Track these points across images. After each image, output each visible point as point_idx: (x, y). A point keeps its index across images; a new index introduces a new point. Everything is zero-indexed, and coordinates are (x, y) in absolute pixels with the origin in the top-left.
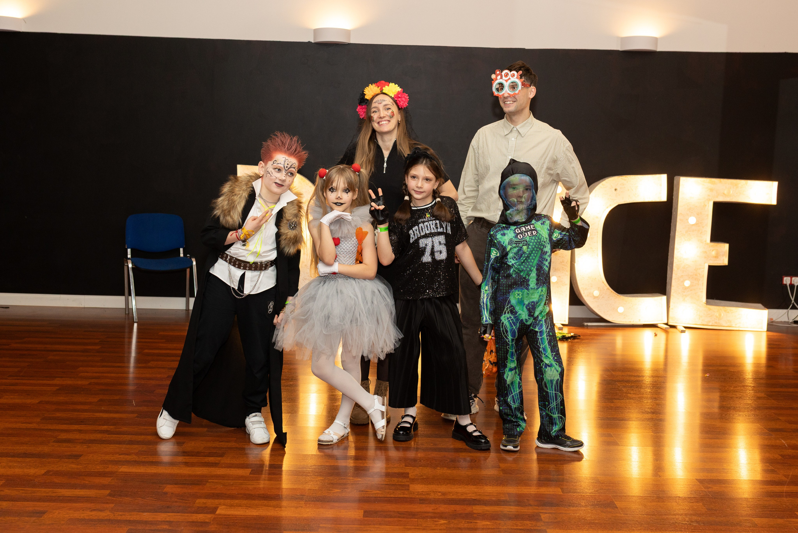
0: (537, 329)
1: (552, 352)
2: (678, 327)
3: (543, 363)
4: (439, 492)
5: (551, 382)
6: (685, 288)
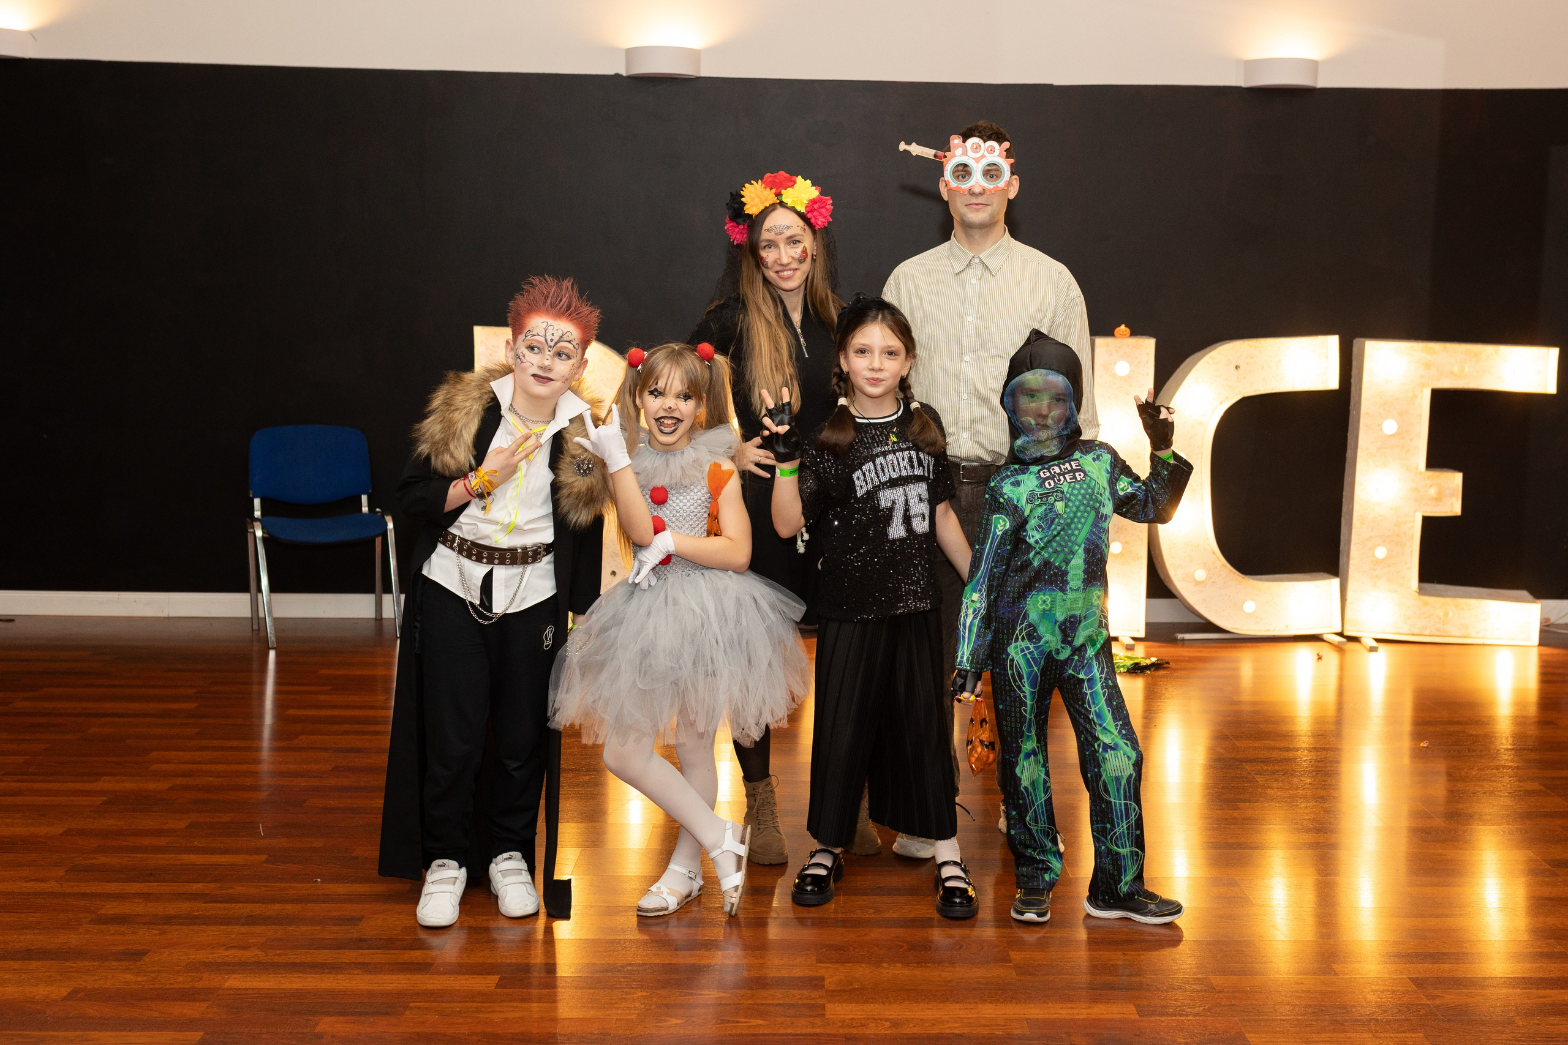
0: (1081, 676)
1: (1115, 719)
2: (1363, 640)
3: (1099, 742)
4: (887, 1020)
5: (1116, 781)
6: (1377, 562)
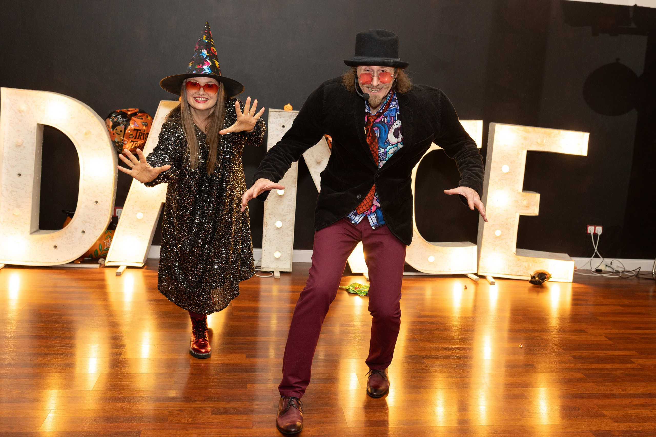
6: (496, 237)
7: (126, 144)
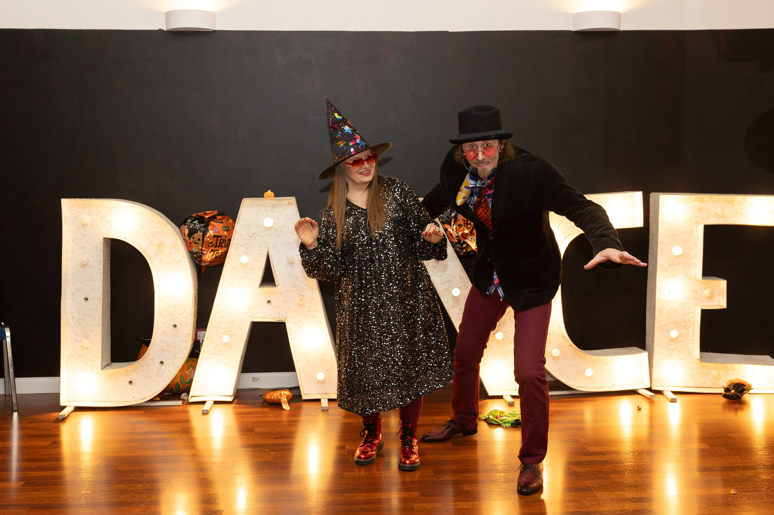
6: (671, 340)
7: (205, 254)
